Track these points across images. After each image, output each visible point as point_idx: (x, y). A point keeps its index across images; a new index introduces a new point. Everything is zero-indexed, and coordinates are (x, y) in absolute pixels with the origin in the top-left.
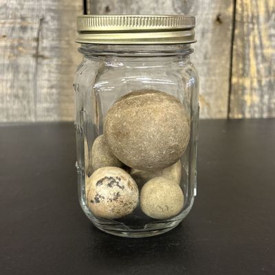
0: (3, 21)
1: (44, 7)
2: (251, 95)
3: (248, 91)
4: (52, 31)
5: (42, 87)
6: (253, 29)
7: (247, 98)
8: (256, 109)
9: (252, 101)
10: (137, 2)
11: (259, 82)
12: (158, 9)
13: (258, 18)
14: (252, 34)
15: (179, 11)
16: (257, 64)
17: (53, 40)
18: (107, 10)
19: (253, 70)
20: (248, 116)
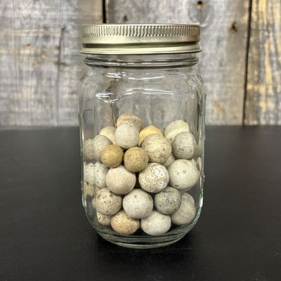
0: (27, 31)
1: (65, 17)
2: (266, 102)
3: (263, 98)
4: (73, 40)
5: (64, 93)
6: (268, 37)
7: (262, 104)
8: (272, 116)
9: (267, 107)
10: (154, 11)
11: (275, 89)
12: (175, 18)
13: (273, 26)
14: (267, 42)
15: (195, 20)
16: (273, 71)
17: (74, 48)
18: (125, 19)
19: (268, 78)
20: (263, 122)
